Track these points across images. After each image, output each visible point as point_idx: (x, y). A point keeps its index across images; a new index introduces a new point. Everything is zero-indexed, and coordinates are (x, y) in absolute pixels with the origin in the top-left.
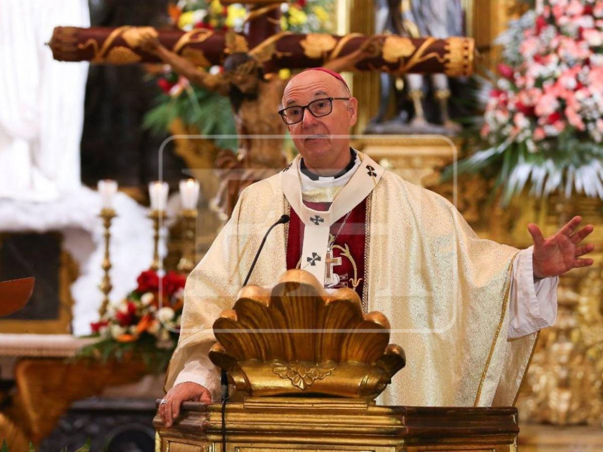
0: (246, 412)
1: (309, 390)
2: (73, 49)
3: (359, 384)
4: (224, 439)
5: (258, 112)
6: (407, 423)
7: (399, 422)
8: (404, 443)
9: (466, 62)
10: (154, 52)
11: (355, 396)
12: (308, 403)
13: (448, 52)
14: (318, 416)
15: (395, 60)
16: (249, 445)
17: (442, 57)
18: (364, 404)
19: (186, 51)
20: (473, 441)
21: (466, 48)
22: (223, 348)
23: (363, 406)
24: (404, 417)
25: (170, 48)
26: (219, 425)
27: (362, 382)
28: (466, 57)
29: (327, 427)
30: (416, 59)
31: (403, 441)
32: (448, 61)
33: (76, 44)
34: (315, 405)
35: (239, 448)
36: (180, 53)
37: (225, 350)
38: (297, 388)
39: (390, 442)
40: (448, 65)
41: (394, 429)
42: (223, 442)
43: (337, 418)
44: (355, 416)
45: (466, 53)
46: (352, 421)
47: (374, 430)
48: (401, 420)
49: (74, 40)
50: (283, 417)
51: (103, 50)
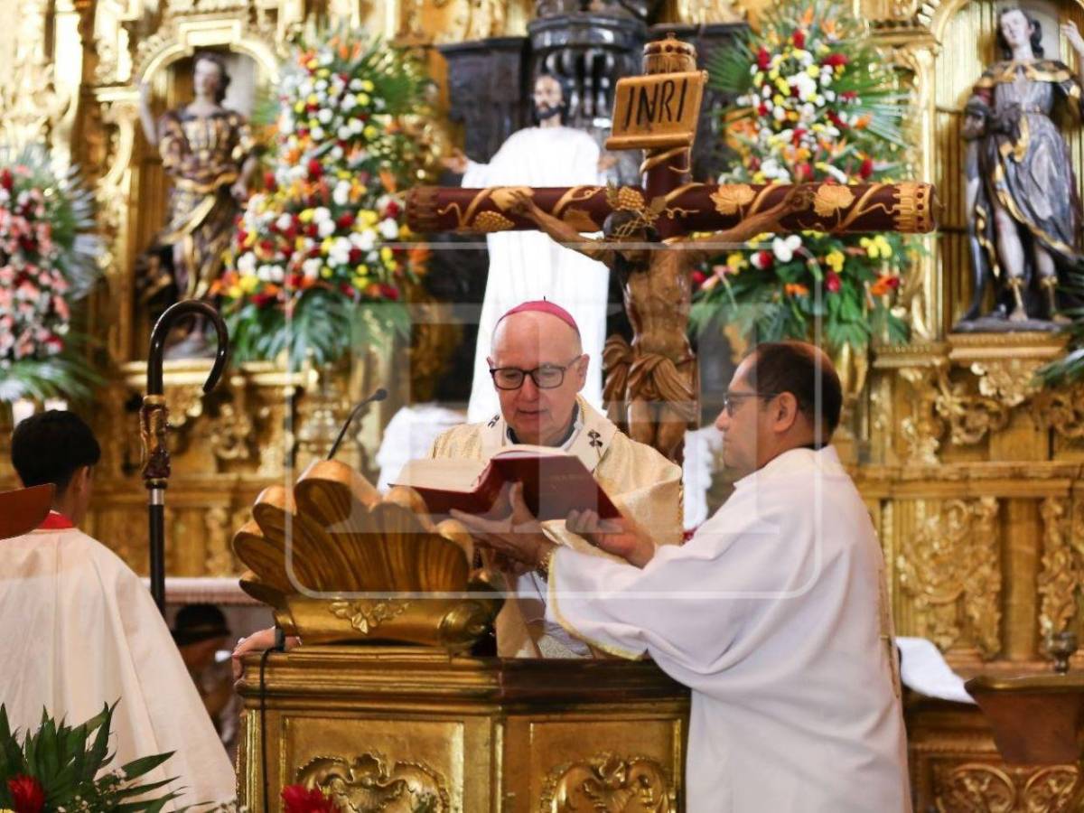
0: (294, 667)
1: (375, 636)
2: (433, 215)
3: (438, 625)
4: (263, 705)
5: (650, 287)
6: (505, 682)
7: (494, 681)
8: (503, 710)
9: (920, 213)
10: (528, 215)
11: (432, 643)
12: (370, 653)
13: (898, 201)
14: (388, 672)
15: (831, 214)
16: (299, 713)
17: (889, 208)
18: (444, 654)
19: (567, 213)
20: (635, 706)
21: (920, 196)
22: (256, 576)
23: (443, 657)
24: (500, 674)
25: (548, 210)
26: (257, 684)
27: (443, 622)
28: (920, 207)
29: (396, 687)
30: (857, 212)
31: (500, 708)
32: (897, 213)
33: (434, 210)
34: (381, 657)
35: (288, 717)
36: (560, 216)
37: (259, 578)
38: (356, 632)
39: (483, 709)
40: (897, 218)
41: (485, 691)
42: (262, 709)
43: (412, 676)
44: (436, 673)
45: (920, 201)
46: (432, 679)
47: (458, 691)
48: (496, 677)
49: (432, 204)
50: (342, 674)
51: (467, 216)
